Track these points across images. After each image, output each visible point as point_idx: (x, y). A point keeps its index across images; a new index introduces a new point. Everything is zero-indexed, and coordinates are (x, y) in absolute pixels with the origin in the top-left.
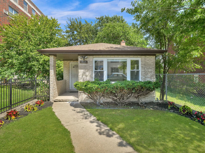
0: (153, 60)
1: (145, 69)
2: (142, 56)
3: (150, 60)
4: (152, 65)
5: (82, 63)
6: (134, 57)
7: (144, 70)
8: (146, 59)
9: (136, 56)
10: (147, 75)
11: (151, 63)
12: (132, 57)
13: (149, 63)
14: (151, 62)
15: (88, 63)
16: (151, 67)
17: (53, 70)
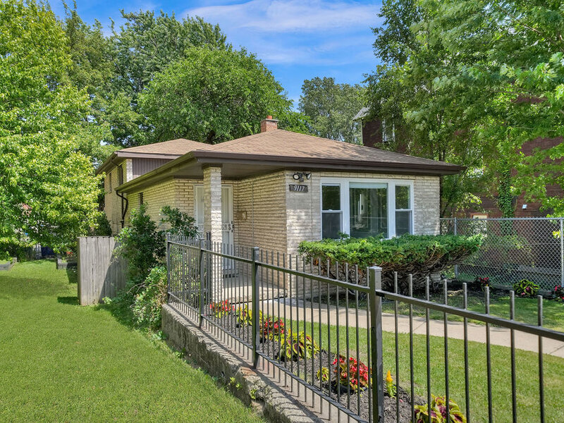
1: (424, 207)
5: (296, 191)
8: (423, 184)
9: (406, 177)
10: (425, 222)
13: (429, 193)
15: (309, 191)
17: (220, 212)
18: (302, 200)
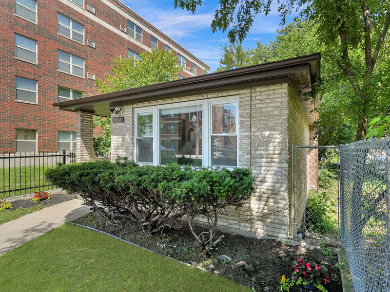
0: (280, 100)
1: (253, 130)
2: (241, 92)
3: (268, 101)
4: (276, 115)
5: (116, 122)
6: (219, 95)
7: (247, 134)
8: (253, 98)
9: (225, 94)
10: (257, 150)
11: (270, 109)
12: (213, 96)
13: (265, 110)
14: (274, 105)
15: (125, 121)
16: (271, 124)
17: (80, 138)
18: (121, 129)
